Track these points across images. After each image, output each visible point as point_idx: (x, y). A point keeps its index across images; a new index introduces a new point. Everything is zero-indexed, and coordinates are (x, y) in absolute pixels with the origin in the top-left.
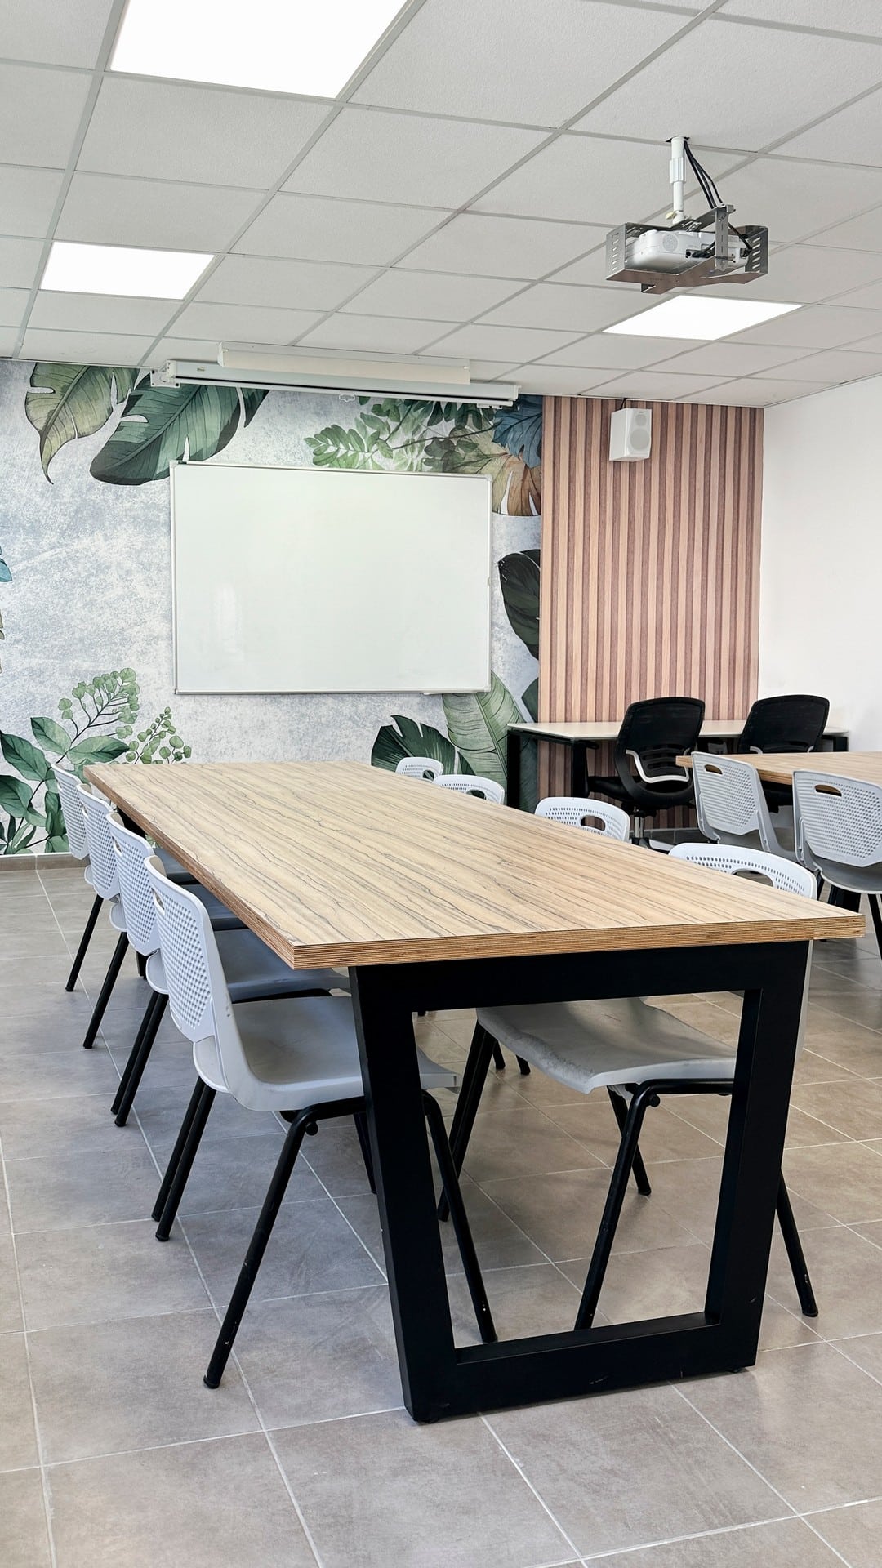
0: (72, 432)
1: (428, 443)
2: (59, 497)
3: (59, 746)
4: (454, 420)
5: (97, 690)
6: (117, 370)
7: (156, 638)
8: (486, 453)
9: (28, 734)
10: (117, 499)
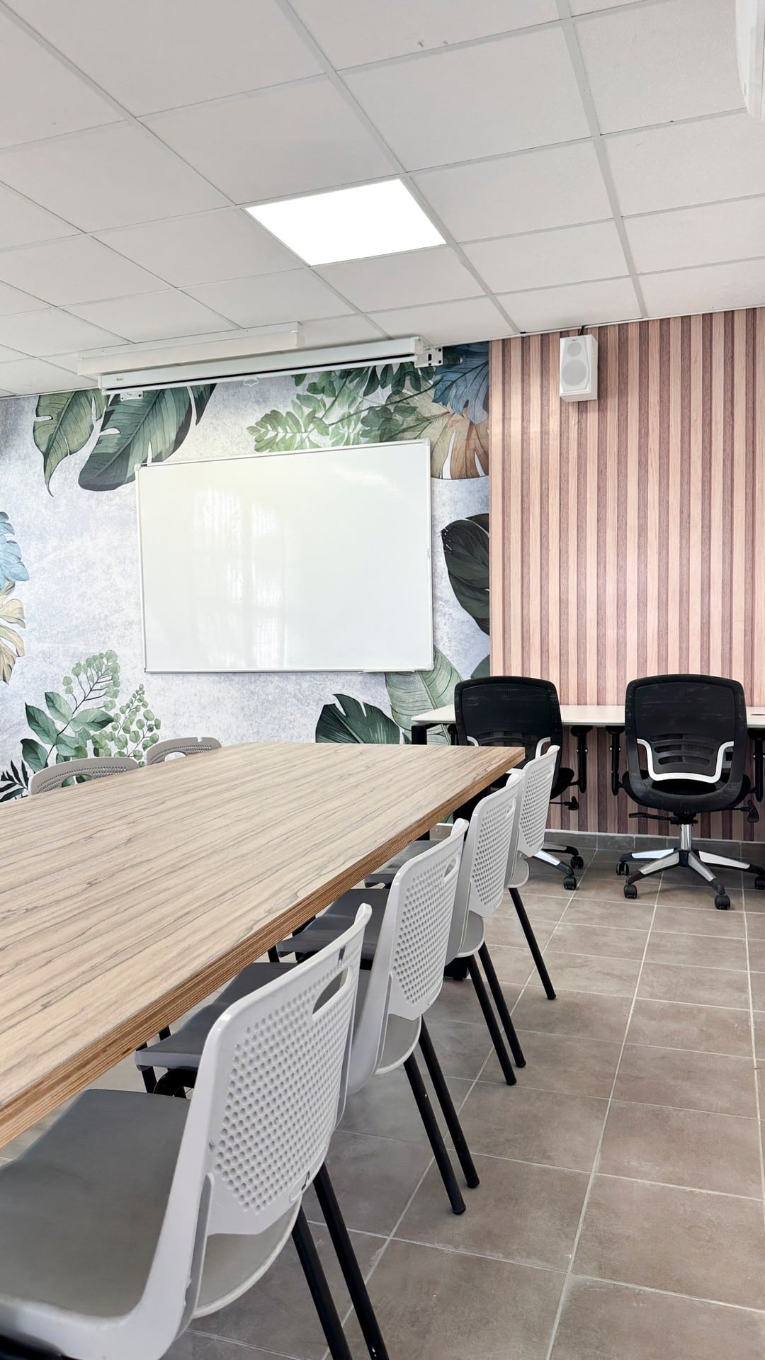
0: (64, 451)
1: (364, 414)
2: (57, 507)
3: (64, 716)
4: (390, 385)
5: (89, 669)
8: (426, 415)
10: (98, 504)
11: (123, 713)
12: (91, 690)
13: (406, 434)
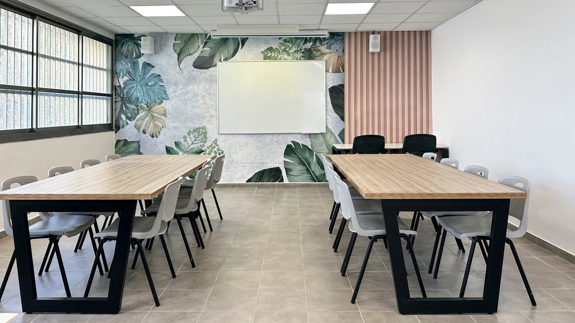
0: (187, 54)
1: (303, 50)
2: (183, 74)
3: (183, 150)
4: (312, 42)
5: (194, 133)
6: (201, 34)
7: (213, 116)
8: (324, 53)
9: (174, 146)
10: (201, 74)
11: (208, 148)
12: (195, 140)
13: (317, 58)
